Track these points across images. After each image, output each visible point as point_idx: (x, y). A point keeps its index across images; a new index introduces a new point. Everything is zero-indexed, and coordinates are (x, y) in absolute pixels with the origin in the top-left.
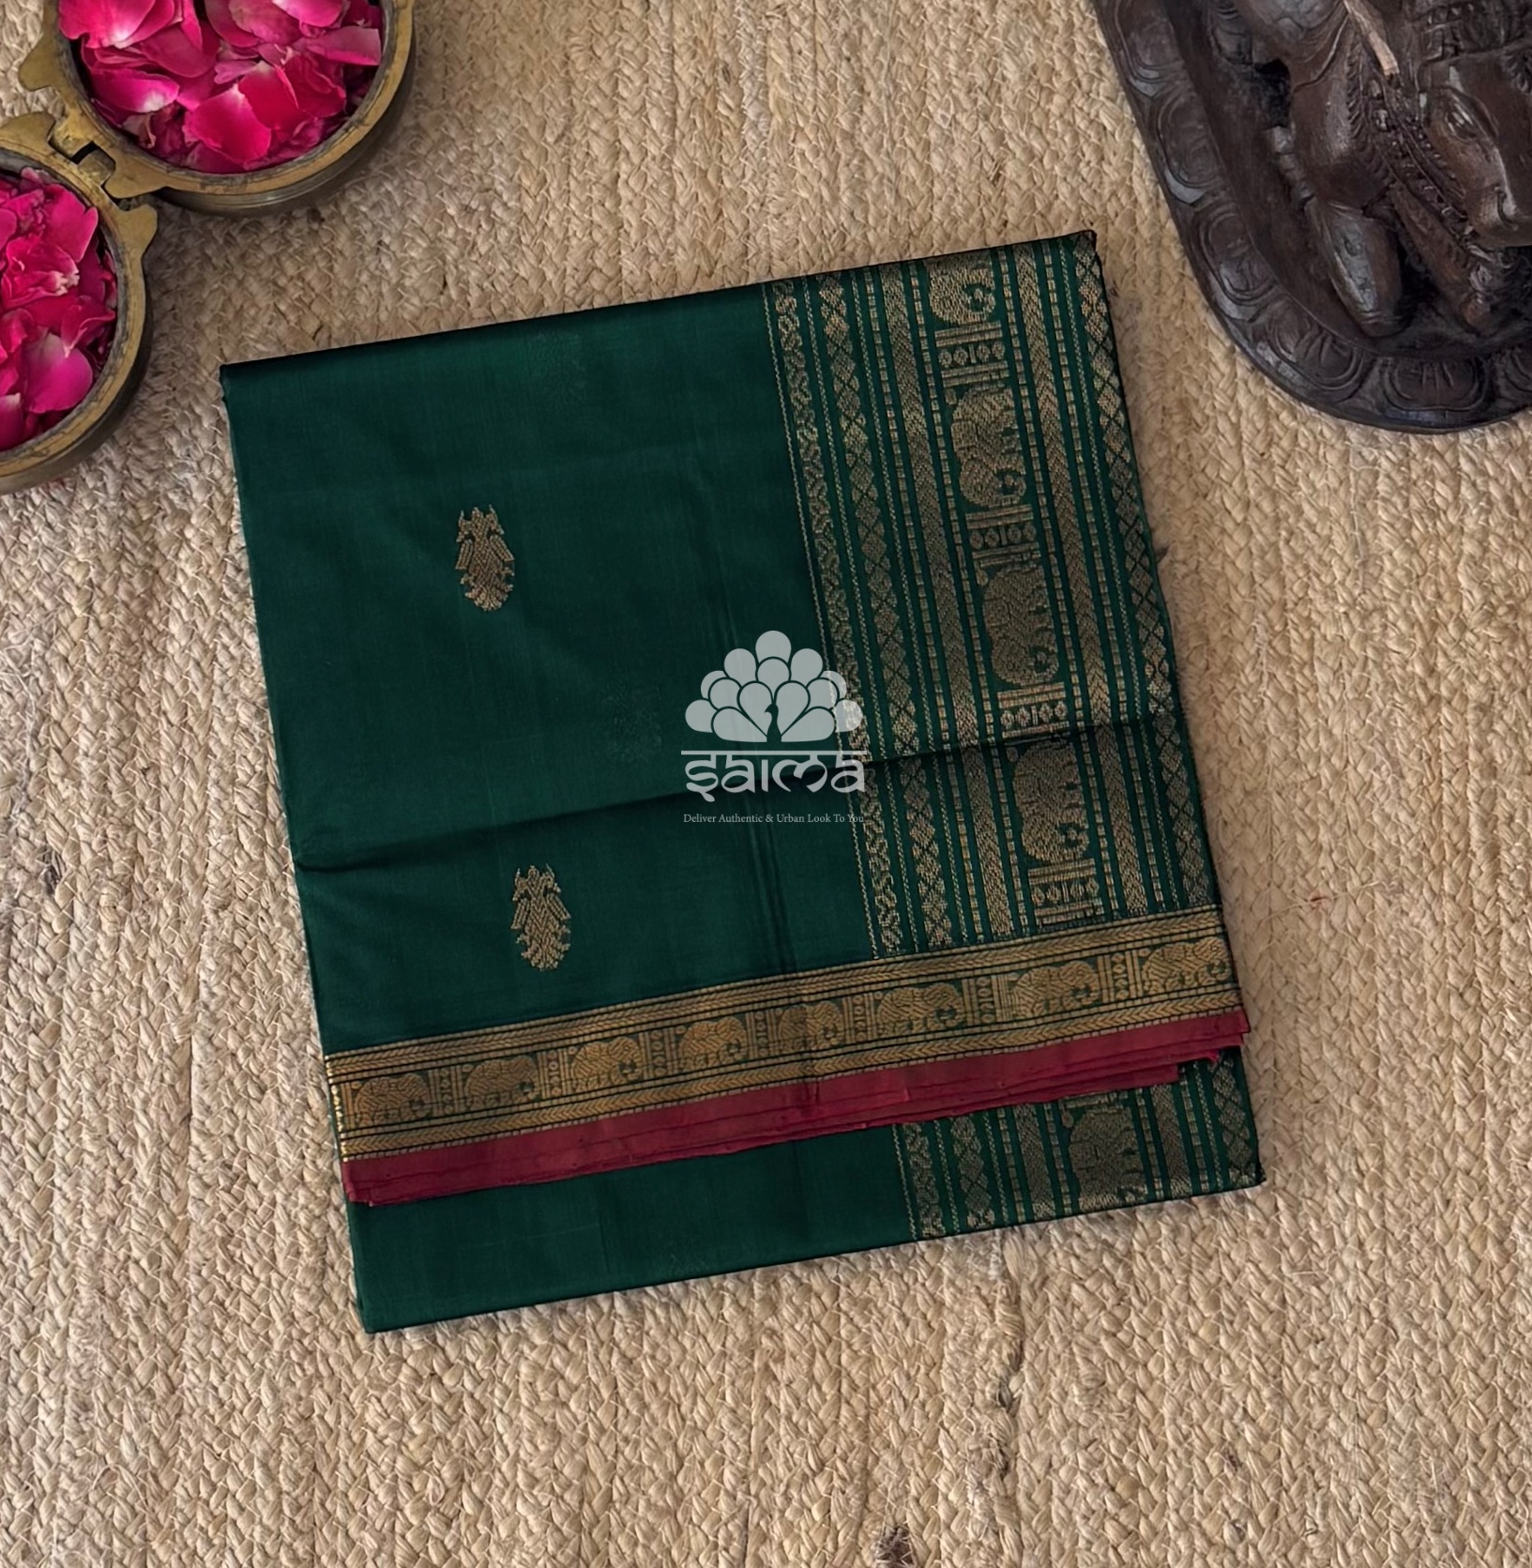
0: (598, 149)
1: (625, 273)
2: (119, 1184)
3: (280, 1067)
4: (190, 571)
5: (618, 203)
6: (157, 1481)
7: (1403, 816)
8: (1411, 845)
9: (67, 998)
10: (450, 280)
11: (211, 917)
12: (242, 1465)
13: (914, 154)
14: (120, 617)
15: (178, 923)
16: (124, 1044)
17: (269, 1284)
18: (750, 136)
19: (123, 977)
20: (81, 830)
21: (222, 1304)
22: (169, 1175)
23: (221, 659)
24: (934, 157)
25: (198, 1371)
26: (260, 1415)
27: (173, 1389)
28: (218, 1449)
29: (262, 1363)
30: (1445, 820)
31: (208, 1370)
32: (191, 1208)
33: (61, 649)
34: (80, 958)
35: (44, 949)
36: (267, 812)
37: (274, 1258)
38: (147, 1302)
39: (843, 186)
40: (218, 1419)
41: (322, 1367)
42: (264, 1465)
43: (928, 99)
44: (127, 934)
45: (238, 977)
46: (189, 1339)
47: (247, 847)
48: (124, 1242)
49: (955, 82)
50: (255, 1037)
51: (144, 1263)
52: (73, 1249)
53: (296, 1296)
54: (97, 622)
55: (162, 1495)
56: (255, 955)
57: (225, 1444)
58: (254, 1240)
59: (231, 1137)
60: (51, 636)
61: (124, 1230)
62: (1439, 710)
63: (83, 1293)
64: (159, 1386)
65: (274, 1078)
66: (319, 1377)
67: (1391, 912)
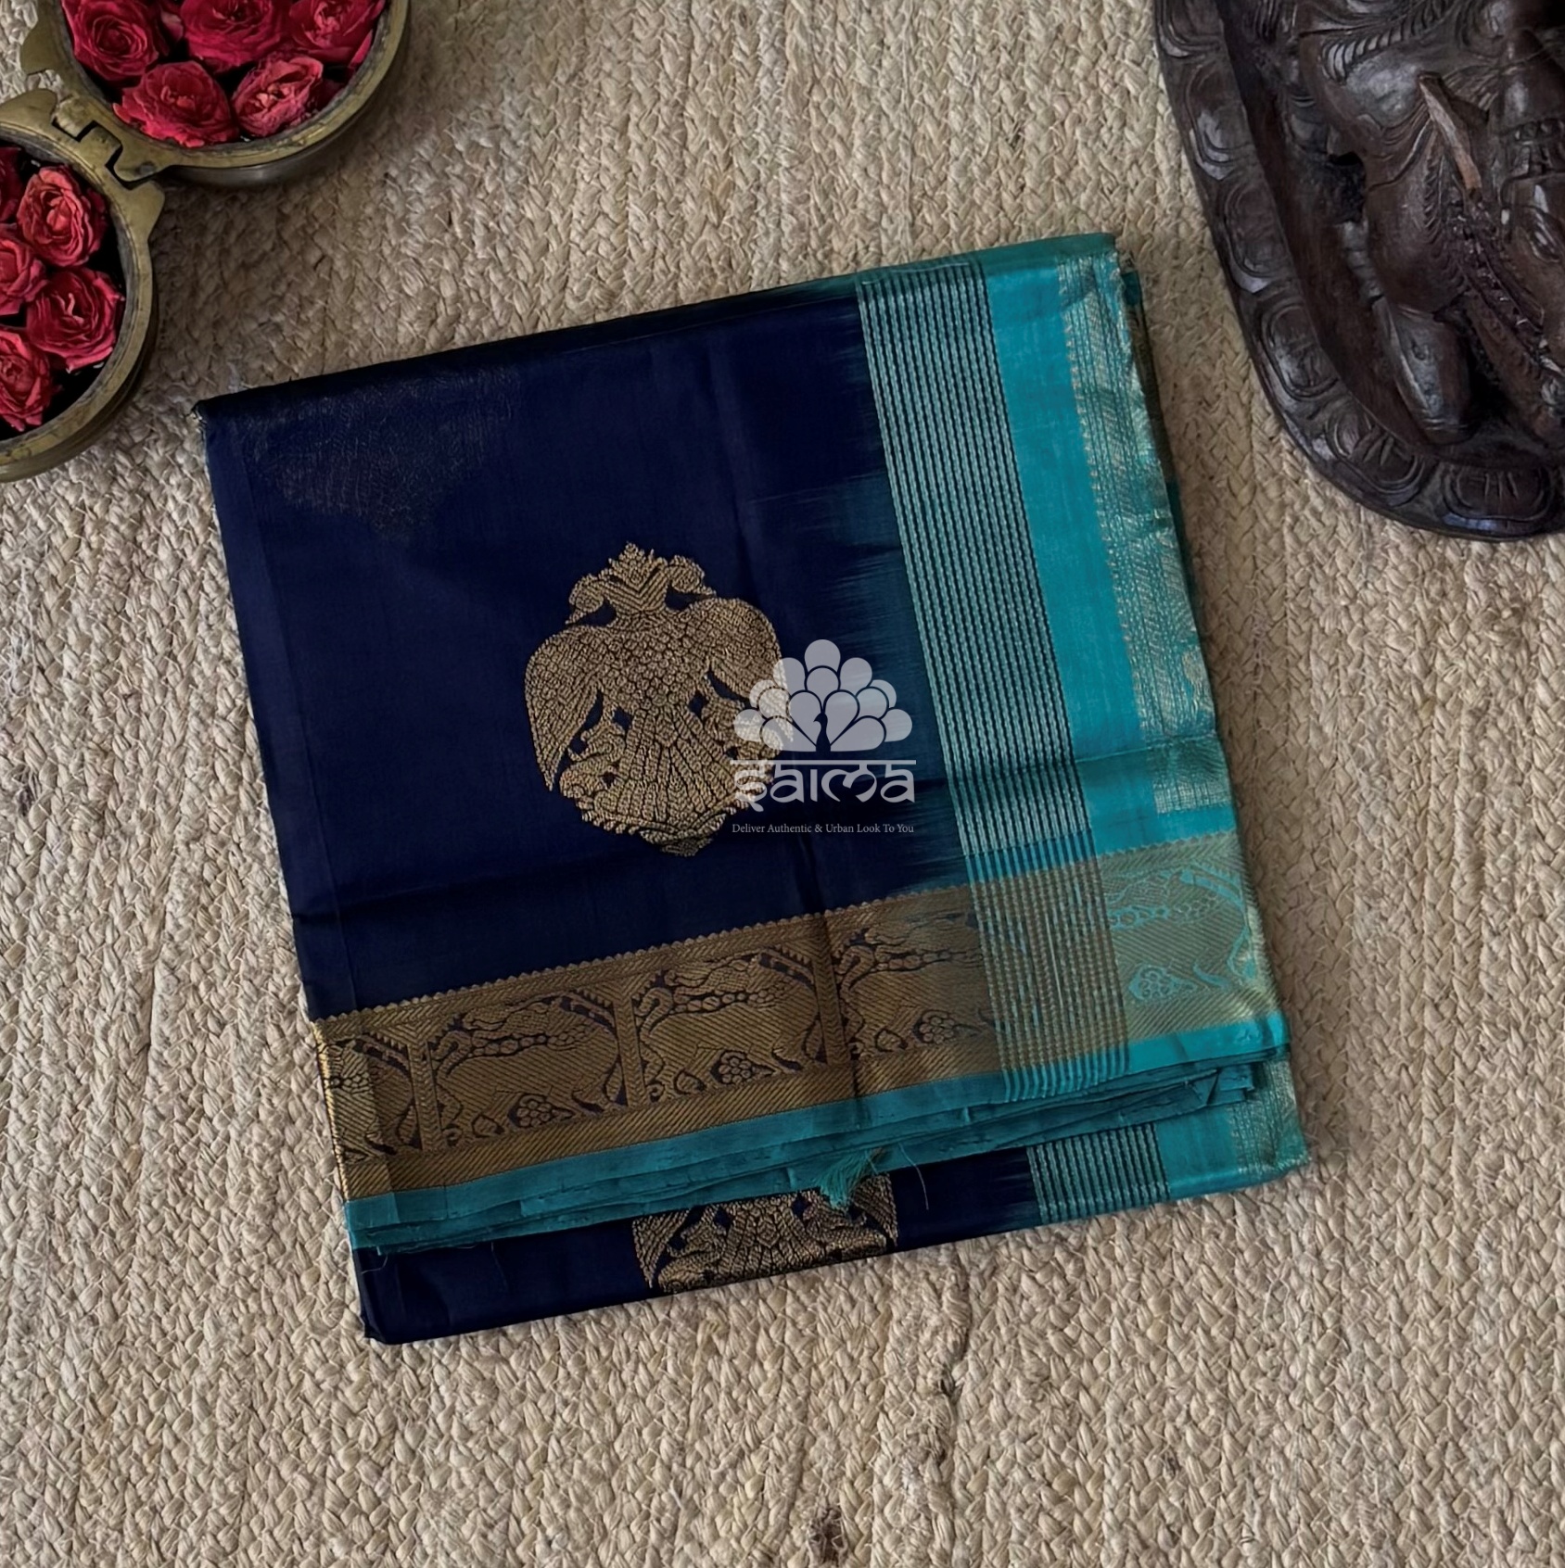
0: (609, 89)
1: (631, 218)
2: (75, 1110)
3: (241, 1002)
4: (180, 497)
5: (628, 147)
6: (96, 1407)
7: (1388, 819)
8: (1394, 849)
9: (34, 921)
10: (455, 217)
11: (181, 848)
12: (180, 1396)
13: (932, 113)
14: (110, 540)
15: (148, 852)
16: (88, 971)
17: (219, 1220)
18: (764, 82)
19: (90, 904)
20: (59, 751)
21: (170, 1235)
22: (124, 1104)
23: (207, 588)
24: (952, 114)
25: (142, 1300)
26: (202, 1348)
27: (116, 1317)
28: (158, 1379)
29: (207, 1297)
30: (1430, 825)
31: (152, 1299)
32: (145, 1140)
33: (52, 570)
34: (49, 882)
35: (14, 869)
36: (244, 745)
37: (225, 1193)
38: (96, 1229)
39: (857, 142)
40: (159, 1347)
41: (265, 1305)
42: (203, 1400)
43: (951, 55)
44: (96, 860)
45: (205, 909)
46: (135, 1267)
47: (222, 779)
48: (76, 1167)
49: (979, 39)
50: (218, 972)
51: (94, 1190)
52: (26, 1171)
53: (245, 1233)
54: (89, 545)
55: (101, 1420)
56: (223, 889)
57: (165, 1374)
58: (206, 1174)
59: (189, 1071)
60: (42, 555)
61: (76, 1156)
62: (1433, 713)
63: (33, 1217)
64: (102, 1313)
65: (233, 1013)
66: (263, 1314)
67: (1369, 916)
